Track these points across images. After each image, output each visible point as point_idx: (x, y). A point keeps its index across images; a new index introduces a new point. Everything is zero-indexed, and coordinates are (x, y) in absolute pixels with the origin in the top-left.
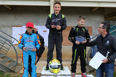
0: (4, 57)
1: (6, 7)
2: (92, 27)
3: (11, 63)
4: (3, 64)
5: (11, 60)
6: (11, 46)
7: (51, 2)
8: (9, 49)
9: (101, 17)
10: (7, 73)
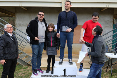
0: (21, 52)
3: (27, 58)
4: (21, 58)
5: (27, 56)
6: (27, 43)
7: (62, 4)
8: (25, 46)
9: (111, 17)
10: (24, 66)
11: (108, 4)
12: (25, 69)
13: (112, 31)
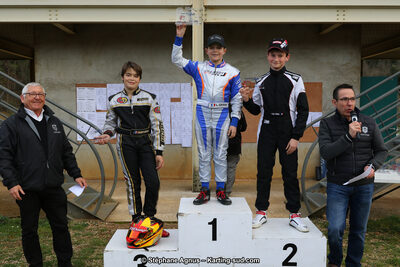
1: (60, 30)
2: (321, 84)
6: (79, 146)
9: (351, 53)
10: (75, 221)
11: (341, 12)
12: (79, 228)
13: (358, 100)
